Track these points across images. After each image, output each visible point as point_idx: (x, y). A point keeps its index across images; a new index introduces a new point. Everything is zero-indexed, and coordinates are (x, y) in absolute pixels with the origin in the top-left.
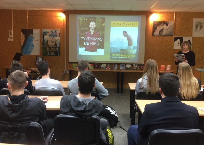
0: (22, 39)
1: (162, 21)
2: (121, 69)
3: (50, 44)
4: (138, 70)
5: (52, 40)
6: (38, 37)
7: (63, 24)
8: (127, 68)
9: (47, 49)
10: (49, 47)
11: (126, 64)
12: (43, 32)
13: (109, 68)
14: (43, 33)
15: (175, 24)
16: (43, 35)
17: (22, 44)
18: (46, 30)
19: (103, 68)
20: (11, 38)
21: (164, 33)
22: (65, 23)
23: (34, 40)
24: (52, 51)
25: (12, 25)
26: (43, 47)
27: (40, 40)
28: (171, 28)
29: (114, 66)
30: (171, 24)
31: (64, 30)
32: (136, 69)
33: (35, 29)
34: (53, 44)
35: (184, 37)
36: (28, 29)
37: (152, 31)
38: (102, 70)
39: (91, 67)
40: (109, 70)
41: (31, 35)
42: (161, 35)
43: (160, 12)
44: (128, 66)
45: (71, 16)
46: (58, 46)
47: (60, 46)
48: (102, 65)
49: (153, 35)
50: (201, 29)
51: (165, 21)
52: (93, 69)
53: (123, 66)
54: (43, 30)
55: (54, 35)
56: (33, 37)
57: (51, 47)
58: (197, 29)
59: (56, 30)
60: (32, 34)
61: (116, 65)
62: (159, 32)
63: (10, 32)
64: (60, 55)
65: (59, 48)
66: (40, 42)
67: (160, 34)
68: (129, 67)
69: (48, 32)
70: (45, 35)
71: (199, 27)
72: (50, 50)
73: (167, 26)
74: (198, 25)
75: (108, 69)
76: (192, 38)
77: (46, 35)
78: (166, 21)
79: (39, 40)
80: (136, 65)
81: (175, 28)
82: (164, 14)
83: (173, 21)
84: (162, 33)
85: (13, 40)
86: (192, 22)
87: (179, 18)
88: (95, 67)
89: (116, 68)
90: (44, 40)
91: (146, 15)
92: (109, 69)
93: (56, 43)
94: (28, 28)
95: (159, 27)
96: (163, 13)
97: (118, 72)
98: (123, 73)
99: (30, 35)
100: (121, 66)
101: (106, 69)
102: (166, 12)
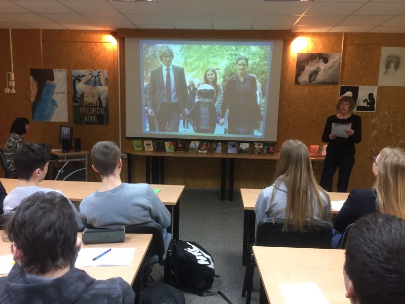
0: (31, 89)
1: (316, 52)
2: (228, 152)
3: (88, 100)
4: (264, 155)
5: (91, 92)
6: (63, 85)
7: (112, 59)
8: (240, 151)
9: (82, 110)
10: (86, 107)
11: (239, 142)
12: (74, 76)
13: (206, 150)
14: (73, 78)
15: (343, 59)
16: (73, 81)
17: (33, 99)
18: (79, 70)
19: (193, 149)
20: (11, 87)
21: (320, 78)
22: (117, 57)
23: (56, 91)
24: (93, 115)
25: (10, 60)
26: (74, 107)
27: (69, 92)
28: (334, 68)
29: (215, 146)
30: (335, 60)
31: (114, 71)
32: (260, 153)
33: (57, 70)
34: (95, 100)
35: (360, 87)
36: (44, 69)
37: (295, 75)
38: (190, 155)
39: (169, 148)
40: (206, 154)
41: (50, 82)
42: (313, 82)
43: (313, 34)
44: (245, 146)
45: (128, 42)
46: (104, 105)
47: (107, 105)
48: (192, 145)
49: (297, 82)
50: (396, 71)
51: (322, 52)
52: (174, 151)
53: (233, 146)
54: (72, 70)
55: (96, 83)
56: (54, 86)
57: (90, 106)
58: (389, 70)
59: (100, 72)
60: (52, 79)
61: (220, 144)
62: (308, 75)
63: (9, 74)
64: (108, 123)
65: (107, 108)
66: (68, 97)
67: (310, 81)
68: (246, 149)
69: (83, 76)
70: (77, 81)
71: (392, 65)
72: (89, 112)
73: (326, 63)
74: (391, 61)
75: (203, 153)
76: (376, 88)
77: (80, 81)
78: (325, 53)
79: (66, 92)
80: (260, 145)
81: (343, 68)
82: (322, 38)
83: (339, 52)
84: (315, 77)
85: (14, 91)
86: (380, 55)
87: (352, 46)
88: (177, 149)
89: (219, 150)
90: (75, 92)
91: (284, 40)
92: (206, 152)
93: (99, 99)
94: (42, 68)
95: (311, 65)
96: (320, 34)
97: (224, 159)
98: (232, 159)
99: (48, 81)
100: (230, 146)
101: (199, 151)
102: (324, 33)
